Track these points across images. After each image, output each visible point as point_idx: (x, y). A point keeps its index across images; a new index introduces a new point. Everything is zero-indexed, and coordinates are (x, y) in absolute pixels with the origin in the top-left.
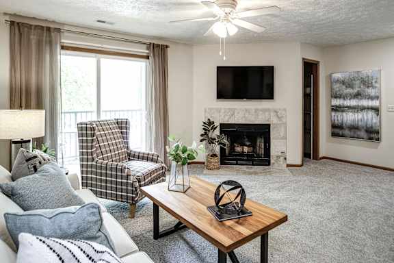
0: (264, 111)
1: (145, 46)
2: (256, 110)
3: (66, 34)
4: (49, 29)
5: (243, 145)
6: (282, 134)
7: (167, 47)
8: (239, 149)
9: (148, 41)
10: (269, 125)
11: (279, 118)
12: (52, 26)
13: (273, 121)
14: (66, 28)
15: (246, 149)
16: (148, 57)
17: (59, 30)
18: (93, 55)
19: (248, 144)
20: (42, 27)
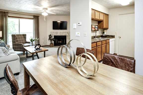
0: (65, 32)
1: (33, 16)
2: (63, 32)
3: (10, 13)
4: (5, 12)
5: (60, 41)
6: (69, 38)
7: (39, 16)
8: (59, 42)
9: (33, 15)
10: (66, 36)
11: (69, 34)
12: (6, 11)
13: (67, 35)
14: (10, 12)
15: (60, 42)
16: (33, 19)
17: (8, 13)
18: (18, 18)
19: (62, 40)
20: (3, 12)
